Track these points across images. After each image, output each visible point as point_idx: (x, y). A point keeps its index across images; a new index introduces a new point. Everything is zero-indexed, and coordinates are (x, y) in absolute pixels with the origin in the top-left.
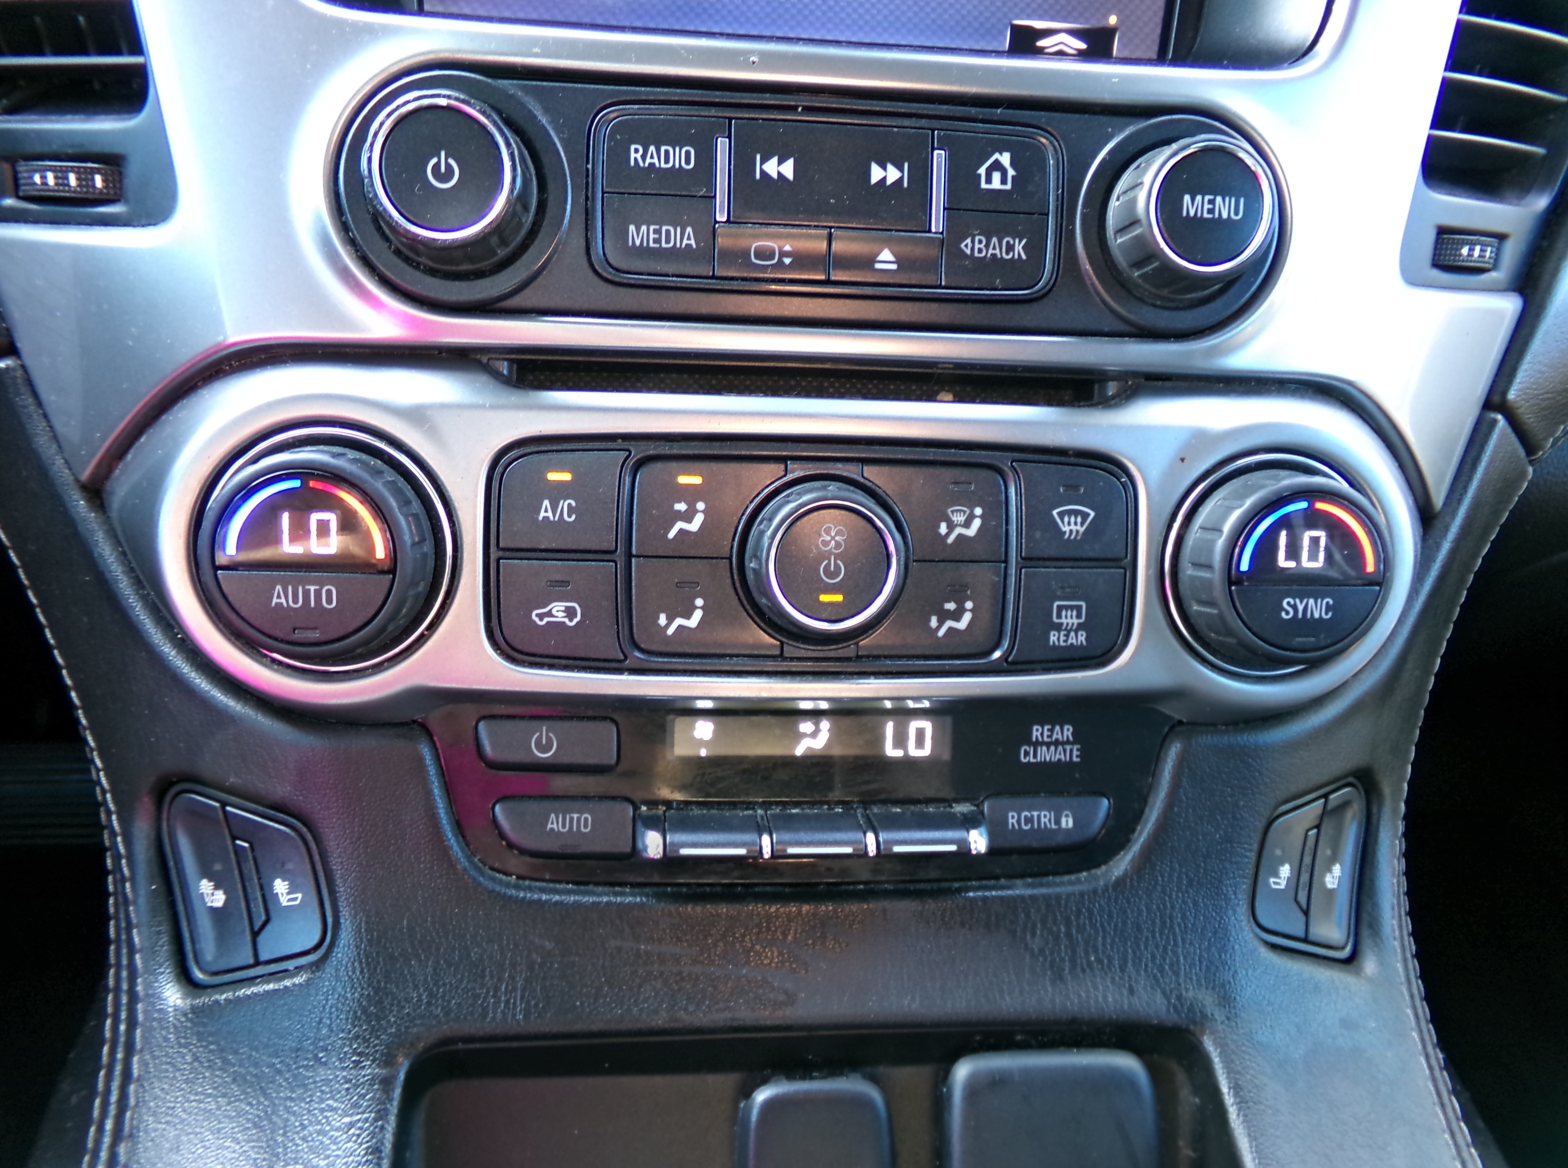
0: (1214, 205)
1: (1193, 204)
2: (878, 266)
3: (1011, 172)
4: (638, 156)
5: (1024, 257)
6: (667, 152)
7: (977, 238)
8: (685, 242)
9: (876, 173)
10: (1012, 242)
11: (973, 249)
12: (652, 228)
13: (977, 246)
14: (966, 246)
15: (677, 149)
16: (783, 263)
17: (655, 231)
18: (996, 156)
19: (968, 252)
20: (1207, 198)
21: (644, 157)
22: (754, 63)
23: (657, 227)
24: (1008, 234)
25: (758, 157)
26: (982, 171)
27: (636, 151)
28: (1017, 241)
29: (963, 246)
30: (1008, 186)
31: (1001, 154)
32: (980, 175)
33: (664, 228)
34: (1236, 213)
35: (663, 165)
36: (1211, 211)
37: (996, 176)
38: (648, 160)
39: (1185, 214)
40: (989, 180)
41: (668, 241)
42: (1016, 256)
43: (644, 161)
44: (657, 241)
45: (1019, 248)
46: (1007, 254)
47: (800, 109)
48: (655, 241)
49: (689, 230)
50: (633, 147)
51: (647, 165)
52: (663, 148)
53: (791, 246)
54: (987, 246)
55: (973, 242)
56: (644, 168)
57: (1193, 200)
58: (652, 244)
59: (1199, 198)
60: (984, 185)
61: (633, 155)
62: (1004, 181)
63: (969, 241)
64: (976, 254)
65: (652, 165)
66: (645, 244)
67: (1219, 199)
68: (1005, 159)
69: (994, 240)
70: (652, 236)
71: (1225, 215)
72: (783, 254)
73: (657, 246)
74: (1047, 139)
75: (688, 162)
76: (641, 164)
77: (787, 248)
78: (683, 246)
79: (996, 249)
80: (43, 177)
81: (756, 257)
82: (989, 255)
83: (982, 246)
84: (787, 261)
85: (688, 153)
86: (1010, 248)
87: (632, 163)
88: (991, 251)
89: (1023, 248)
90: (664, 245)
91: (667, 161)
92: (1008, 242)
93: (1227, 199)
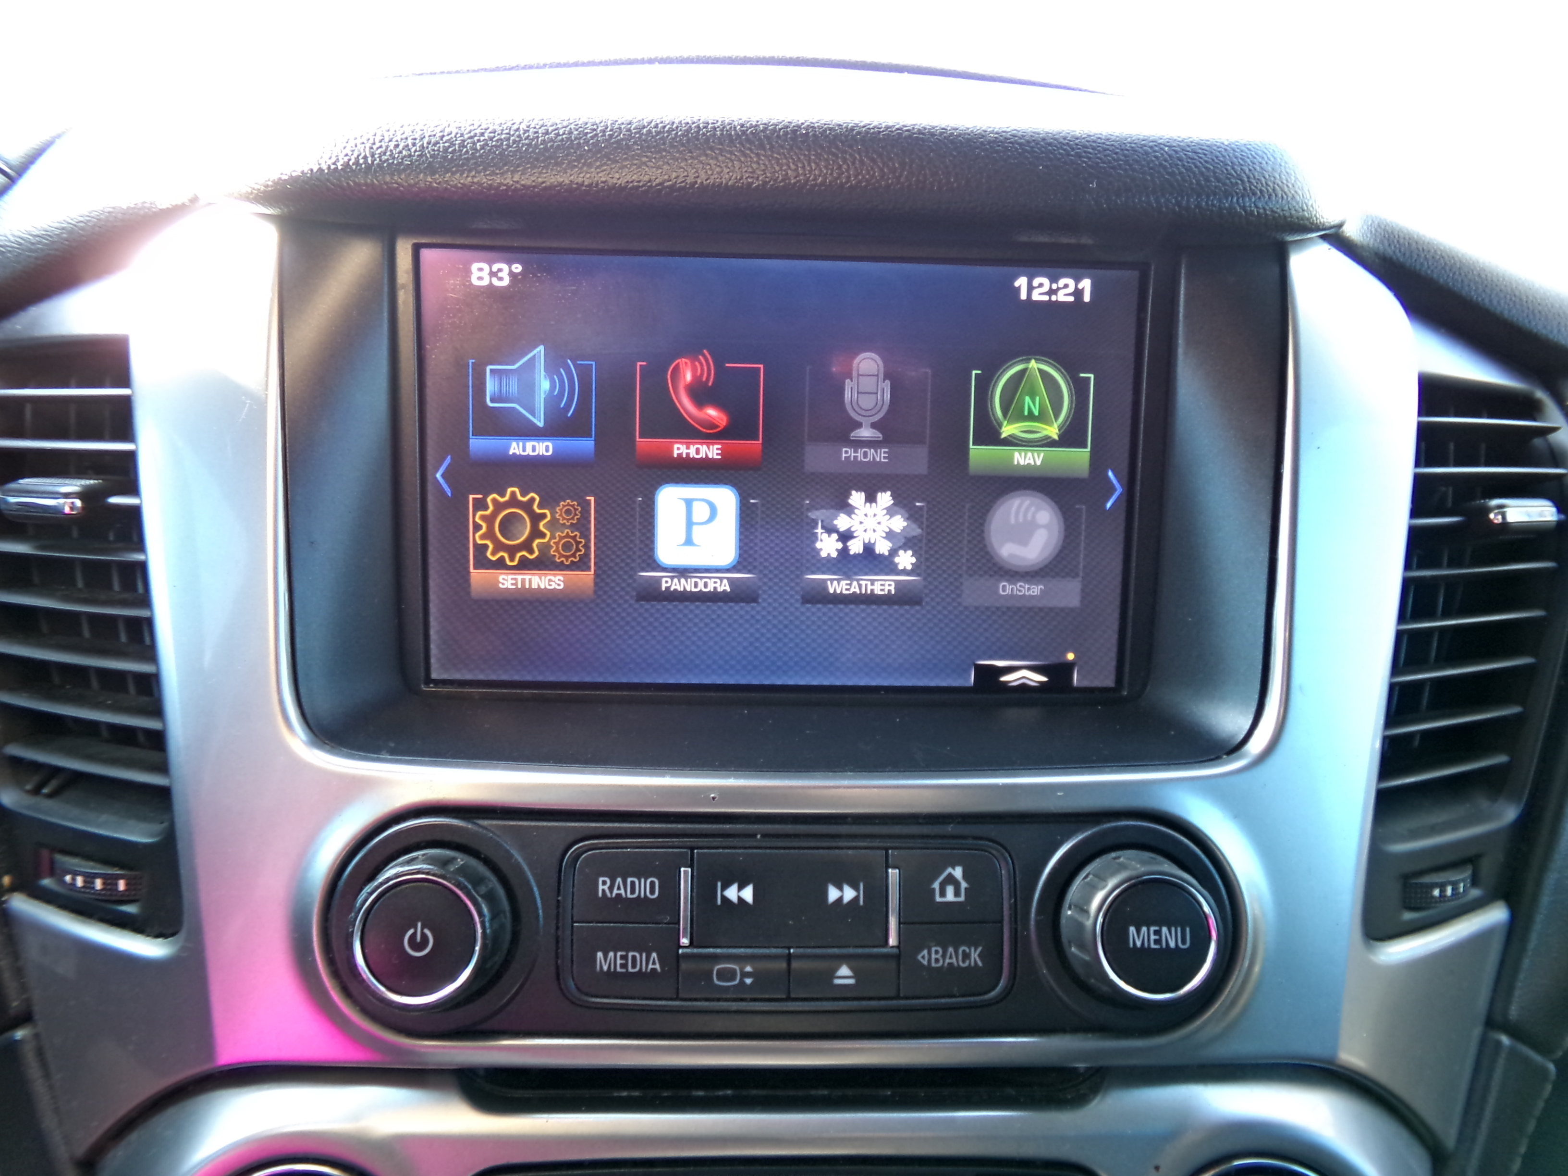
0: (1161, 936)
1: (1139, 937)
2: (838, 982)
3: (964, 885)
4: (606, 887)
5: (980, 963)
6: (633, 883)
7: (933, 949)
8: (650, 966)
9: (833, 894)
10: (967, 950)
11: (929, 961)
12: (619, 954)
13: (934, 956)
14: (923, 957)
15: (643, 881)
16: (744, 983)
17: (622, 957)
18: (950, 870)
19: (925, 962)
20: (1152, 929)
21: (611, 888)
22: (714, 798)
23: (624, 953)
24: (963, 943)
25: (719, 884)
26: (936, 885)
27: (604, 883)
28: (973, 950)
29: (919, 957)
30: (962, 899)
31: (954, 869)
32: (934, 890)
33: (631, 954)
34: (1184, 942)
35: (629, 896)
36: (1157, 942)
37: (950, 890)
38: (615, 891)
39: (1131, 945)
40: (943, 894)
41: (634, 966)
42: (973, 964)
43: (611, 893)
44: (624, 966)
45: (975, 955)
46: (964, 961)
47: (759, 836)
48: (622, 966)
49: (654, 955)
50: (601, 879)
51: (614, 895)
52: (629, 880)
53: (753, 968)
54: (944, 956)
55: (929, 953)
56: (612, 898)
57: (1138, 932)
58: (619, 969)
59: (1144, 929)
60: (938, 899)
61: (601, 887)
62: (957, 893)
63: (925, 952)
64: (933, 965)
65: (619, 895)
66: (612, 969)
67: (1165, 930)
68: (958, 872)
69: (951, 950)
70: (619, 962)
71: (1172, 945)
72: (745, 975)
73: (624, 970)
74: (998, 851)
75: (652, 892)
76: (609, 894)
77: (748, 969)
78: (649, 970)
79: (952, 958)
80: (74, 879)
81: (719, 979)
82: (946, 964)
83: (939, 956)
84: (748, 981)
85: (652, 883)
86: (966, 956)
87: (600, 894)
88: (948, 961)
89: (979, 956)
90: (630, 970)
91: (633, 892)
92: (964, 951)
93: (1173, 929)
